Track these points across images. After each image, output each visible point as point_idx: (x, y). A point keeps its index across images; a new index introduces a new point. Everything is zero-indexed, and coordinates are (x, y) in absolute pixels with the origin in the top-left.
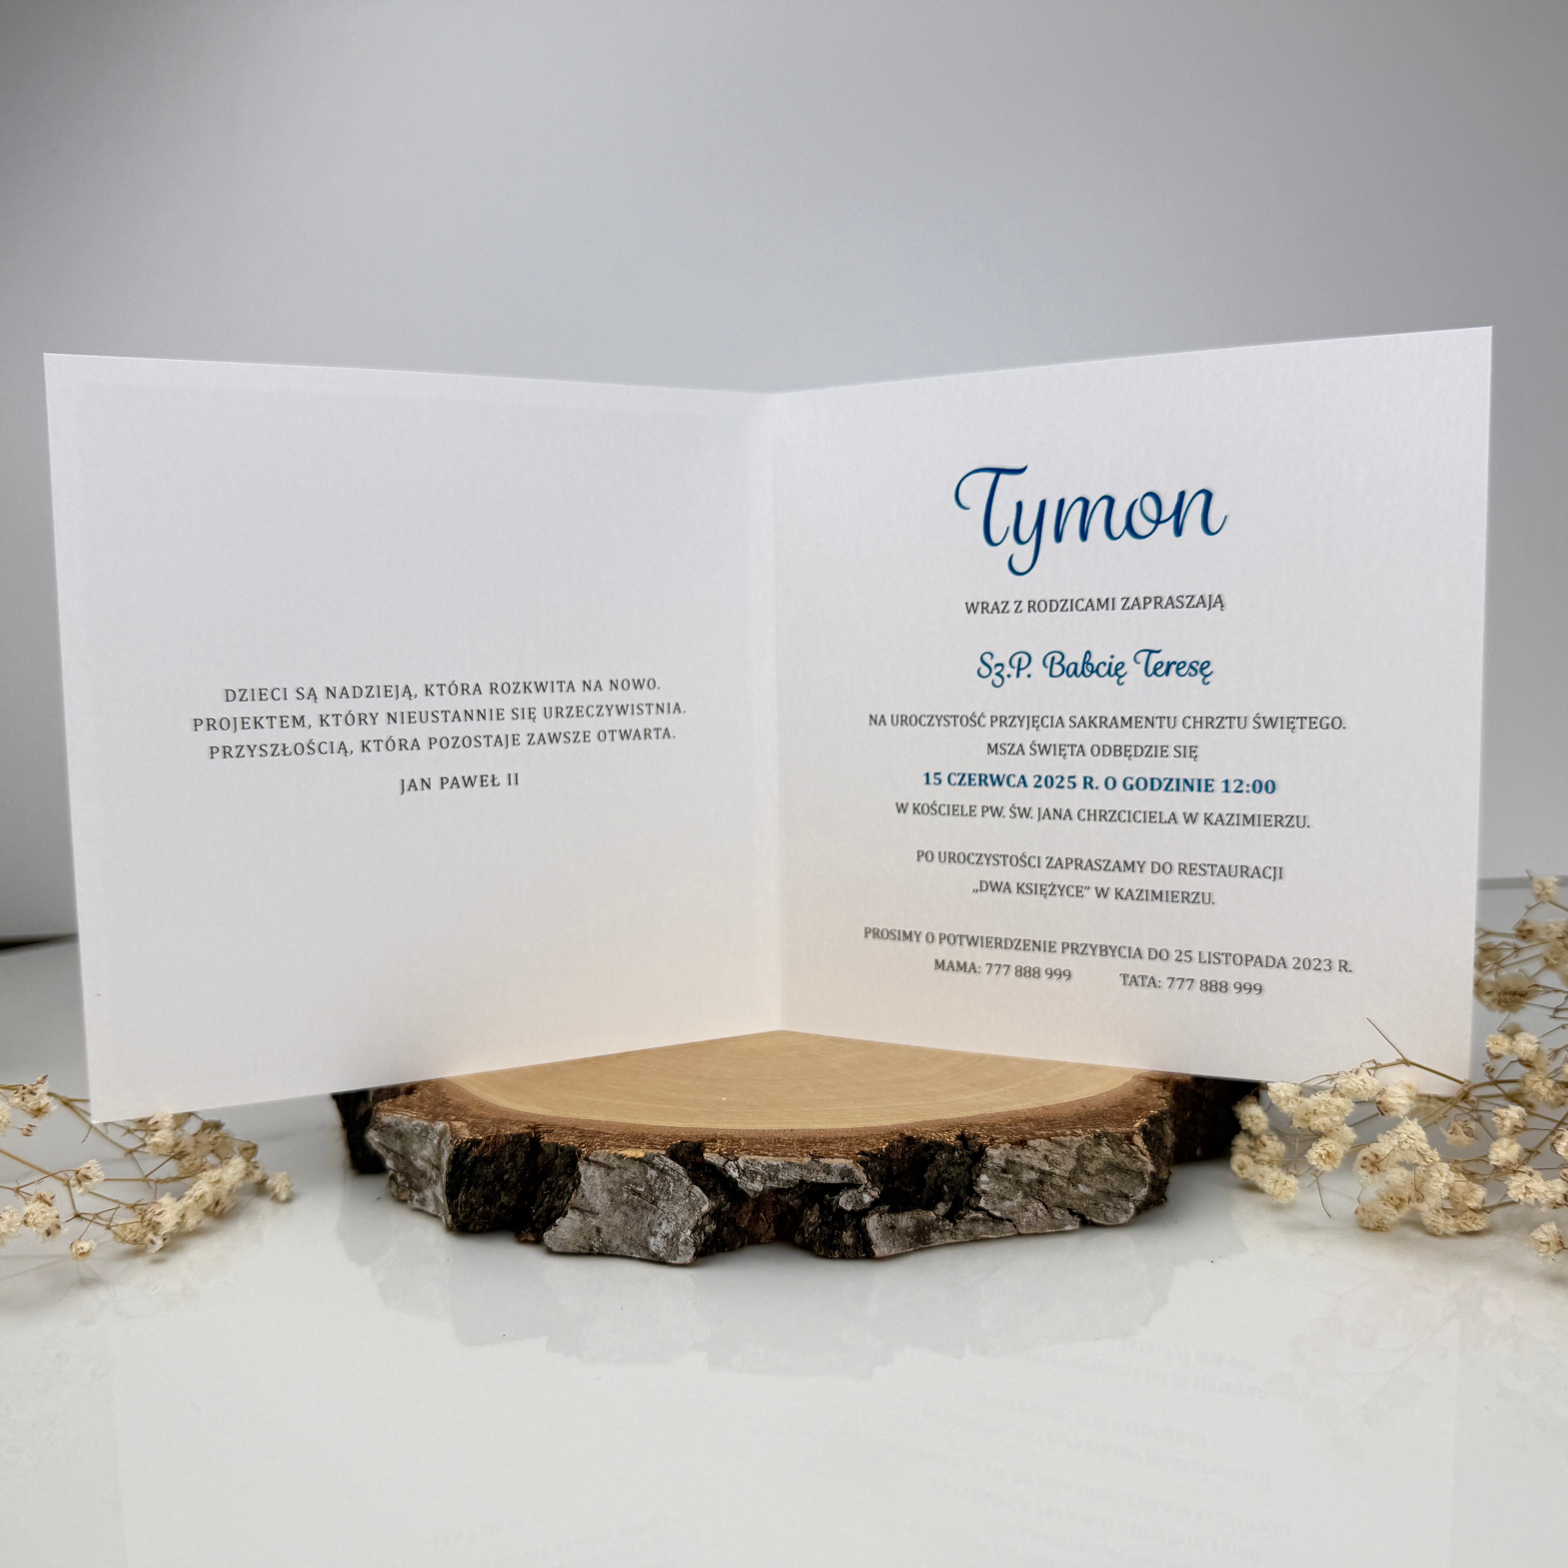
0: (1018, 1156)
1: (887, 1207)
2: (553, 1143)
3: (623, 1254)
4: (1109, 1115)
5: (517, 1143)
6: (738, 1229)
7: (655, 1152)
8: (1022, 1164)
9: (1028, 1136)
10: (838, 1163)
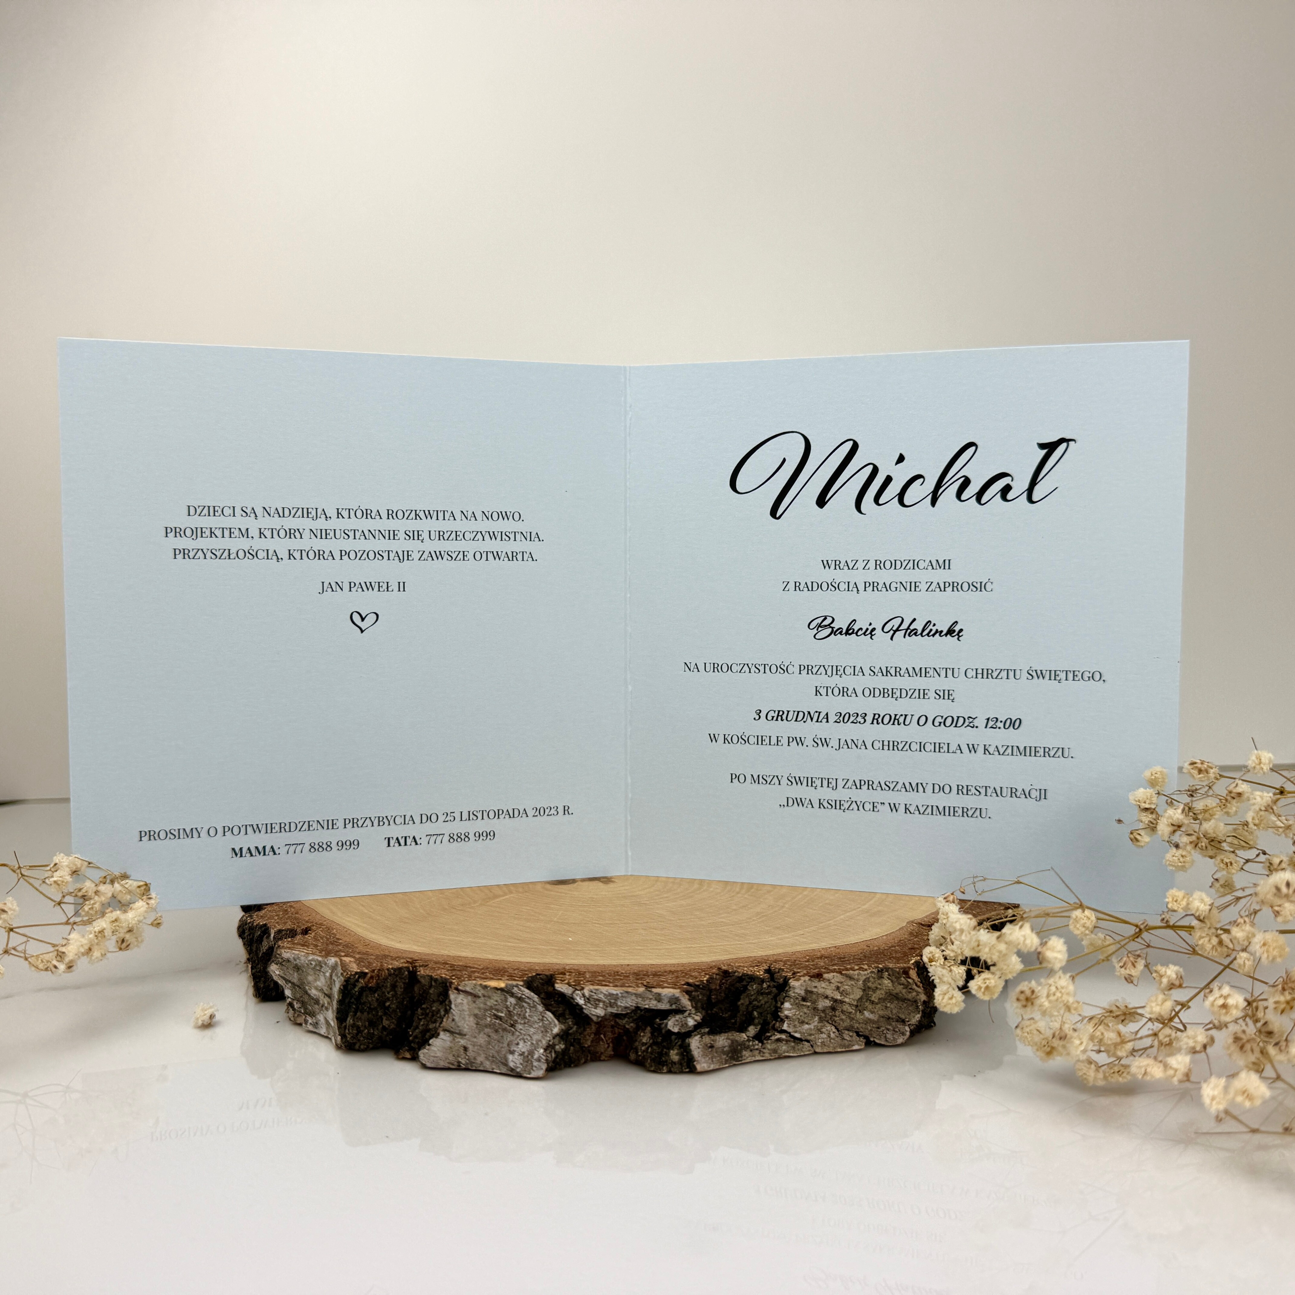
0: (816, 987)
1: (707, 1030)
2: (428, 976)
3: (485, 1069)
4: (889, 954)
5: (397, 976)
6: (582, 1048)
7: (514, 983)
8: (819, 994)
9: (823, 970)
10: (667, 992)
